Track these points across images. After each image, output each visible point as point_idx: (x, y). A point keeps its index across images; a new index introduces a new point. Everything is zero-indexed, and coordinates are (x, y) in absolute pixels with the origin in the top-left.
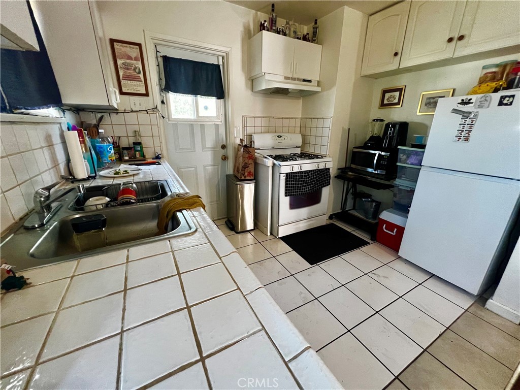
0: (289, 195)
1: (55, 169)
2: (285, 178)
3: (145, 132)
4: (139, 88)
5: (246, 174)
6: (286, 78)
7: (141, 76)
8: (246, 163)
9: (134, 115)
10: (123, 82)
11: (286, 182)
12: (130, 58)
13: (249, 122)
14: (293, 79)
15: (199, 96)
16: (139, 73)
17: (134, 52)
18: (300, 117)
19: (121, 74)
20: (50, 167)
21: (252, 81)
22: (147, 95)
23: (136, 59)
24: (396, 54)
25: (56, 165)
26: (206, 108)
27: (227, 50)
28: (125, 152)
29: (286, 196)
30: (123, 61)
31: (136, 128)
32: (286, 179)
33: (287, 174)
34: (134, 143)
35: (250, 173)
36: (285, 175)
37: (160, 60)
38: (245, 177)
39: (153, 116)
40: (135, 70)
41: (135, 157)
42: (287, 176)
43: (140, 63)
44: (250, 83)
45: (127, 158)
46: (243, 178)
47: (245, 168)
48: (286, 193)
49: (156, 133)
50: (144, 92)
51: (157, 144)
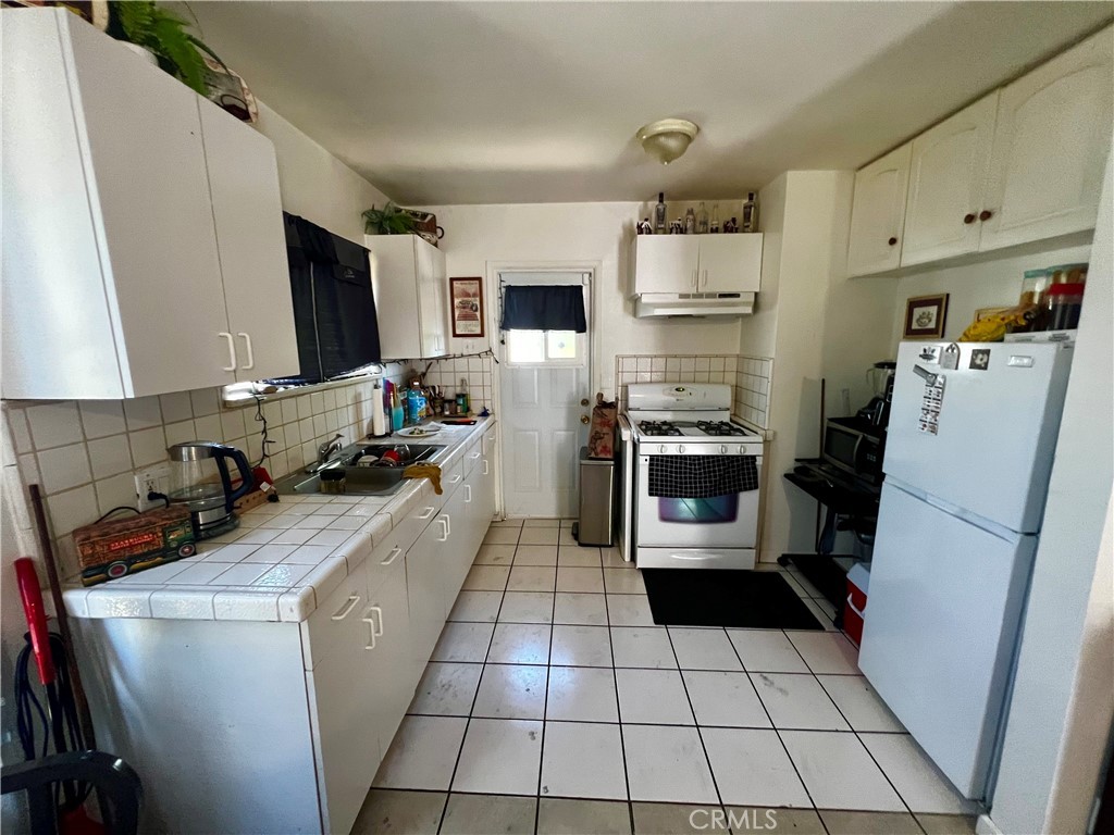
0: (656, 495)
1: (356, 425)
2: (648, 463)
3: (475, 379)
4: (474, 328)
5: (599, 449)
6: (681, 296)
7: (478, 314)
8: (597, 433)
9: (464, 360)
10: (457, 322)
11: (650, 470)
12: (468, 295)
13: (629, 364)
14: (700, 296)
15: (550, 331)
16: (476, 310)
17: (473, 288)
18: (738, 352)
19: (457, 313)
20: (351, 422)
21: (633, 302)
22: (482, 335)
23: (474, 295)
24: (893, 241)
25: (358, 421)
26: (562, 345)
27: (596, 264)
28: (447, 405)
29: (651, 494)
30: (460, 300)
31: (465, 376)
32: (651, 465)
33: (652, 458)
34: (458, 396)
35: (605, 447)
36: (648, 458)
37: (503, 290)
38: (596, 454)
39: (486, 361)
40: (471, 308)
41: (456, 412)
42: (651, 460)
43: (478, 299)
44: (631, 305)
45: (447, 413)
46: (593, 455)
47: (596, 440)
48: (650, 489)
49: (487, 383)
50: (478, 331)
51: (488, 396)
